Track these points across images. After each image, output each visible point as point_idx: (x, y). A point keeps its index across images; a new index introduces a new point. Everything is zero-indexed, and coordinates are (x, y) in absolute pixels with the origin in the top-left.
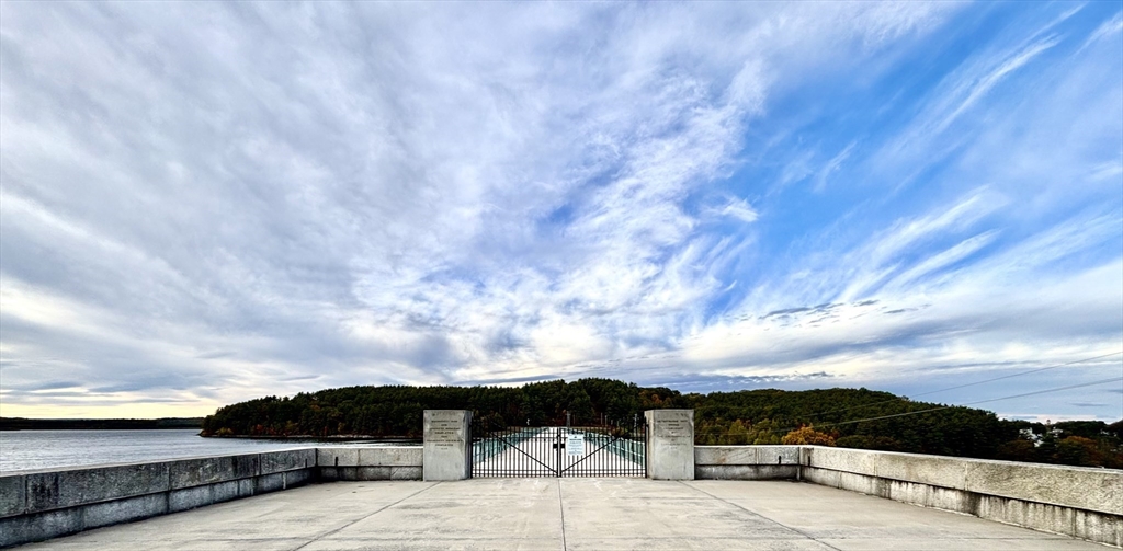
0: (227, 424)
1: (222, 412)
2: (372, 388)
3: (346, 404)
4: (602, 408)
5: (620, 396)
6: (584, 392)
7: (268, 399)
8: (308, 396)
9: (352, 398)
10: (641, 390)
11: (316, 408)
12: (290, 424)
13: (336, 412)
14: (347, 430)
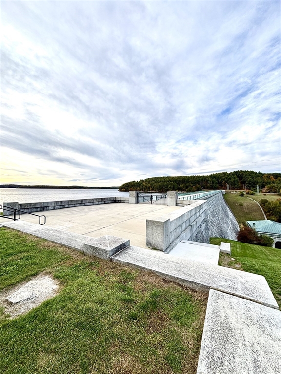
0: (124, 188)
1: (123, 185)
2: (160, 178)
3: (152, 182)
4: (244, 183)
5: (253, 178)
6: (235, 176)
7: (133, 181)
8: (143, 181)
9: (154, 180)
10: (264, 175)
11: (144, 184)
12: (138, 188)
13: (149, 185)
14: (152, 190)
